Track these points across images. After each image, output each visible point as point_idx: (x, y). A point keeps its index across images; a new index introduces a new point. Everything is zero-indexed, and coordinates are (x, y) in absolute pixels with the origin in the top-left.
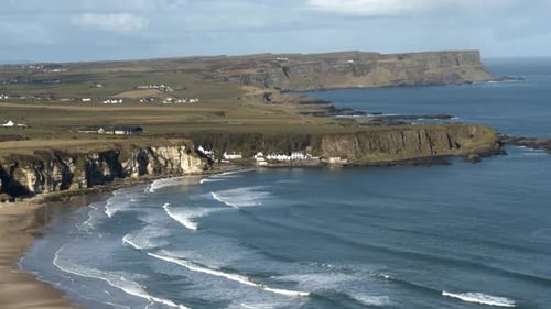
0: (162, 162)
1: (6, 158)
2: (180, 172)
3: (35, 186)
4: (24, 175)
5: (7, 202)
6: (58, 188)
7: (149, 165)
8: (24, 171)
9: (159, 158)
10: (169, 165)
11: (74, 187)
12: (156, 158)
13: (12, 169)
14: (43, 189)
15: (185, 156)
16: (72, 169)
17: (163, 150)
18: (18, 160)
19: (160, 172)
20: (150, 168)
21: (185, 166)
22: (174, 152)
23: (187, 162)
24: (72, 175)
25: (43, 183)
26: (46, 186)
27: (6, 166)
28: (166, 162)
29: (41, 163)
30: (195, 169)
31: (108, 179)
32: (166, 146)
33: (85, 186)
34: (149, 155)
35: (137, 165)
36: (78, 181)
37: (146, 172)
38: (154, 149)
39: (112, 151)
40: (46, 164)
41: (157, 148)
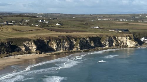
0: (119, 42)
1: (46, 38)
2: (126, 46)
3: (57, 49)
4: (52, 44)
5: (38, 54)
6: (67, 49)
7: (114, 43)
8: (53, 43)
9: (118, 41)
10: (122, 43)
11: (75, 49)
12: (117, 41)
13: (48, 42)
14: (60, 50)
15: (129, 40)
16: (75, 43)
17: (120, 38)
18: (51, 39)
19: (118, 46)
20: (114, 44)
21: (128, 44)
22: (124, 39)
23: (129, 43)
24: (74, 45)
25: (60, 47)
26: (61, 49)
27: (45, 41)
28: (121, 42)
29: (60, 40)
30: (132, 46)
31: (93, 47)
32: (121, 36)
33: (80, 49)
34: (114, 40)
35: (108, 43)
36: (76, 47)
37: (113, 45)
38: (117, 37)
39: (98, 37)
40: (62, 41)
41: (118, 37)
